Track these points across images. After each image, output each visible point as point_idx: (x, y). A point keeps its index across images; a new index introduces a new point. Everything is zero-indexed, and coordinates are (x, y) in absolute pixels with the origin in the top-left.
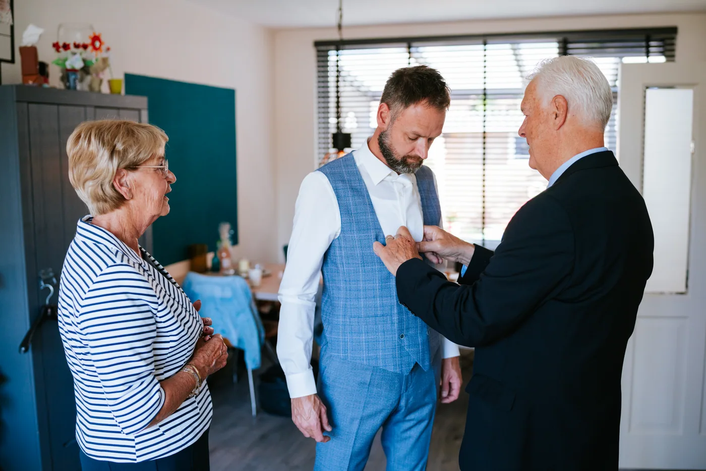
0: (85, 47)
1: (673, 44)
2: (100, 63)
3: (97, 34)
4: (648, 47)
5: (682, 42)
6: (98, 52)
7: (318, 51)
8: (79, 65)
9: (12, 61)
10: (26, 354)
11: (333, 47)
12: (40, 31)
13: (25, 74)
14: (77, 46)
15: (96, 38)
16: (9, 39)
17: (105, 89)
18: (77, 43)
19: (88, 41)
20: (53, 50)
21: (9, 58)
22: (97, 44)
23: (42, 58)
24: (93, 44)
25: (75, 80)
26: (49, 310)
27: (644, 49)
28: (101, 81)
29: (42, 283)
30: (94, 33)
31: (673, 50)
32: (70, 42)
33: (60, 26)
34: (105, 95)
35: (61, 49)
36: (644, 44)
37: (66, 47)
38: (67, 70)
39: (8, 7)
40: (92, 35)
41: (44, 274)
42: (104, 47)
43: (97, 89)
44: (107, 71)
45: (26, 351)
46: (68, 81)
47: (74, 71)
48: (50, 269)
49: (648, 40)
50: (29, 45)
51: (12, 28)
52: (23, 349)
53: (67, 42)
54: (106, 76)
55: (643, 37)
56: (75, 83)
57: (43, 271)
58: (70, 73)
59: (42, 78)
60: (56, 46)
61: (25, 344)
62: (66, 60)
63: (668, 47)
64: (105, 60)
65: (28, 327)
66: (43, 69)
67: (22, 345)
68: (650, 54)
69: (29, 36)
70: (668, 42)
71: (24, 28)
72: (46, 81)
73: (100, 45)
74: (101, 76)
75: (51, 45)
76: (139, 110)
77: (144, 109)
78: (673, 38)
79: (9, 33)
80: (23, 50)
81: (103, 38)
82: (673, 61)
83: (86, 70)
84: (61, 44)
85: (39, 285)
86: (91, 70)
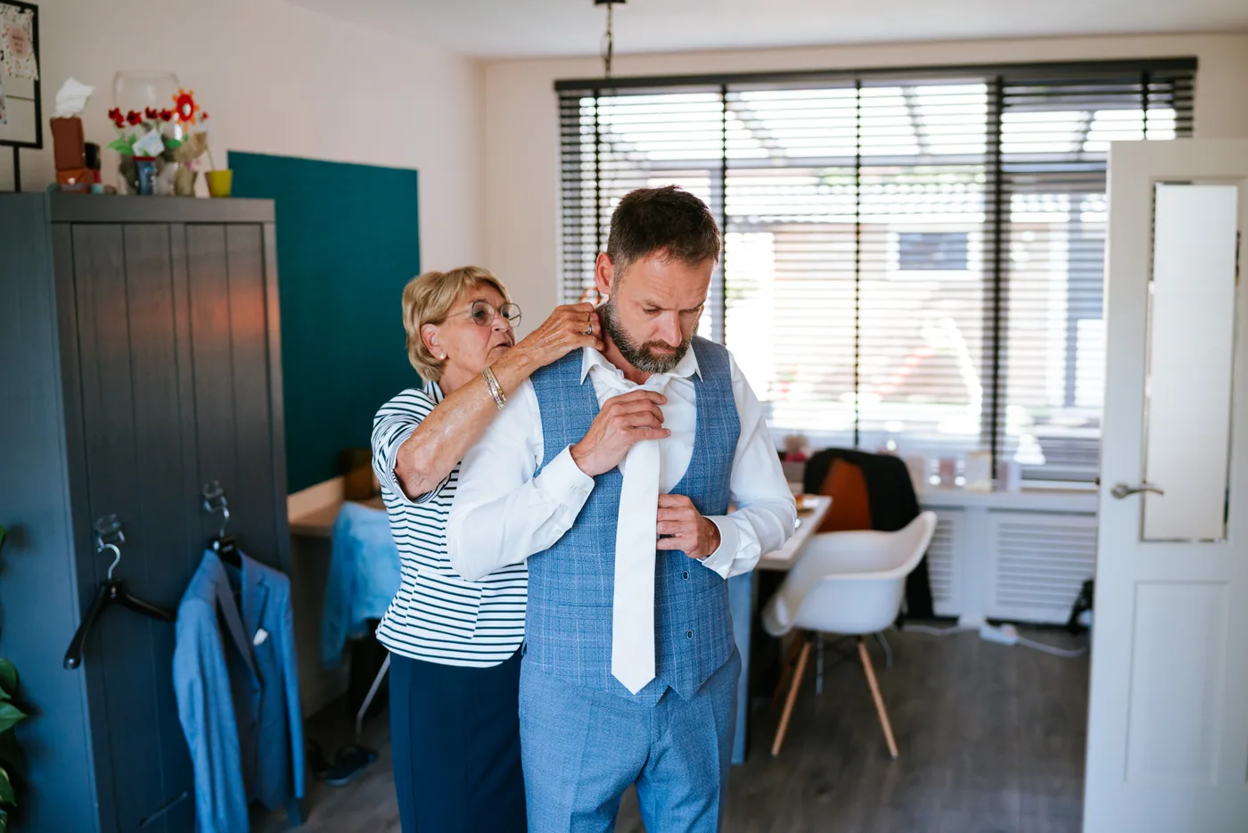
0: (166, 116)
1: (1190, 88)
2: (193, 144)
3: (187, 92)
4: (1145, 92)
5: (1205, 85)
6: (189, 123)
7: (562, 98)
8: (156, 148)
9: (38, 145)
10: (75, 671)
11: (589, 92)
12: (87, 90)
13: (62, 168)
14: (151, 114)
15: (184, 99)
16: (32, 105)
17: (201, 190)
18: (151, 109)
19: (171, 105)
20: (111, 123)
21: (32, 139)
22: (187, 109)
23: (89, 136)
24: (180, 109)
25: (149, 176)
26: (114, 590)
27: (1139, 97)
28: (195, 175)
29: (101, 542)
30: (181, 91)
31: (1190, 98)
32: (139, 109)
33: (118, 76)
34: (201, 200)
35: (126, 123)
36: (1138, 87)
37: (134, 118)
38: (136, 159)
39: (30, 48)
40: (178, 95)
41: (102, 526)
42: (197, 115)
43: (187, 190)
44: (204, 157)
45: (76, 665)
46: (137, 177)
47: (147, 159)
48: (114, 516)
49: (1145, 81)
50: (68, 116)
51: (37, 85)
52: (71, 661)
53: (136, 111)
54: (203, 165)
55: (1138, 75)
56: (149, 181)
57: (101, 520)
58: (140, 164)
59: (91, 173)
60: (115, 115)
61: (73, 651)
62: (133, 140)
63: (1181, 94)
64: (201, 138)
65: (78, 623)
66: (91, 154)
67: (68, 656)
68: (1149, 106)
69: (68, 99)
70: (1180, 83)
71: (59, 85)
72: (97, 179)
73: (192, 112)
74: (195, 167)
75: (107, 114)
76: (261, 224)
77: (269, 222)
78: (1190, 78)
79: (32, 95)
80: (57, 124)
81: (195, 99)
82: (1191, 137)
83: (167, 156)
84: (124, 113)
85: (94, 545)
86: (176, 156)
